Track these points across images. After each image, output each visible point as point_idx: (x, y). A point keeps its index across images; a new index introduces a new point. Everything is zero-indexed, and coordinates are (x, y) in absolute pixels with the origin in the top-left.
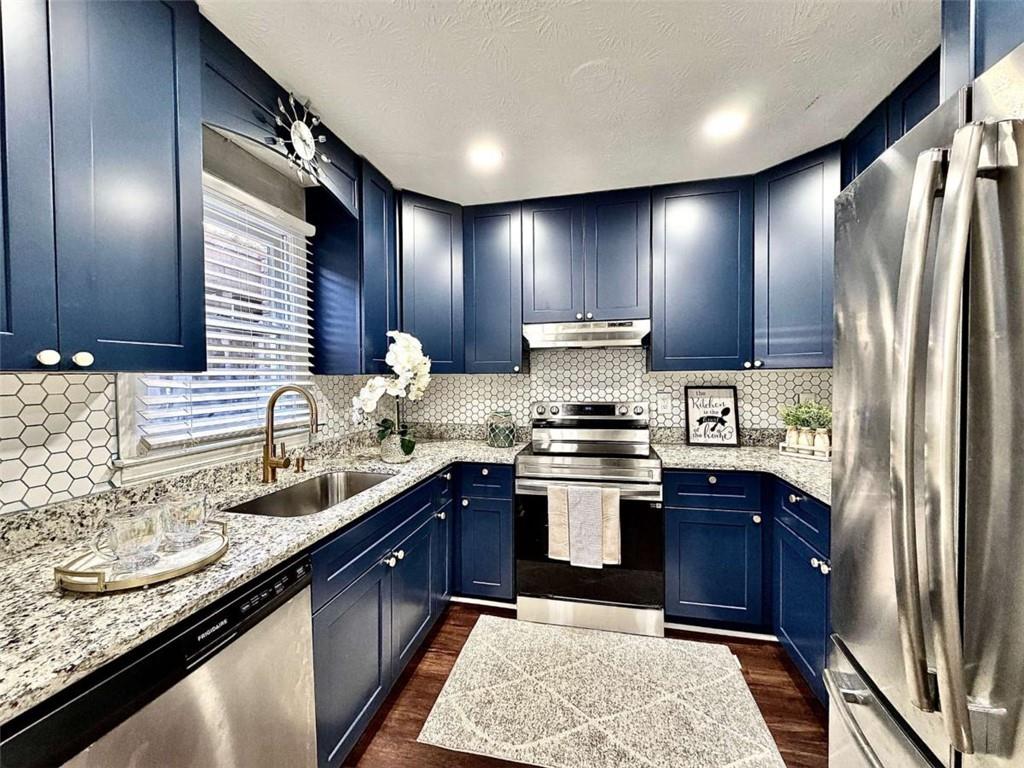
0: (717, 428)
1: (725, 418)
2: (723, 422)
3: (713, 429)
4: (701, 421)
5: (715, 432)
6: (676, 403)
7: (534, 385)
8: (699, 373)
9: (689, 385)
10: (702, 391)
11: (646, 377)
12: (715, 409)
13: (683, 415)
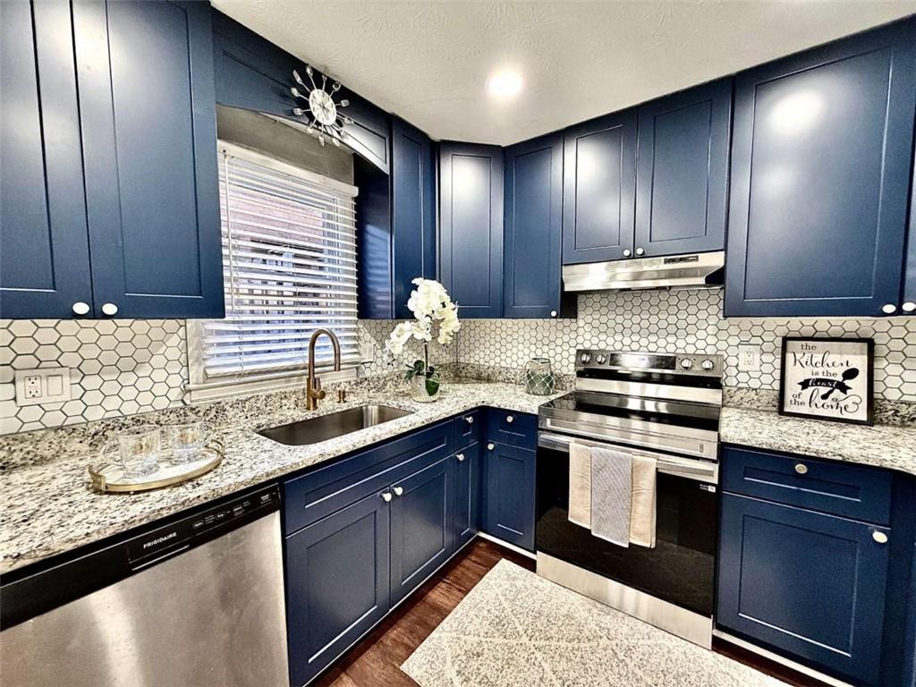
0: (831, 396)
1: (848, 383)
2: (844, 388)
3: (825, 397)
4: (805, 384)
5: (828, 401)
6: (769, 358)
7: (581, 331)
8: (808, 321)
9: (790, 335)
10: (811, 343)
11: (725, 324)
12: (832, 370)
13: (777, 374)
